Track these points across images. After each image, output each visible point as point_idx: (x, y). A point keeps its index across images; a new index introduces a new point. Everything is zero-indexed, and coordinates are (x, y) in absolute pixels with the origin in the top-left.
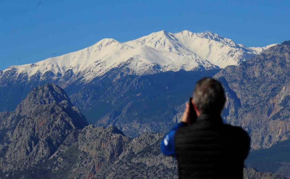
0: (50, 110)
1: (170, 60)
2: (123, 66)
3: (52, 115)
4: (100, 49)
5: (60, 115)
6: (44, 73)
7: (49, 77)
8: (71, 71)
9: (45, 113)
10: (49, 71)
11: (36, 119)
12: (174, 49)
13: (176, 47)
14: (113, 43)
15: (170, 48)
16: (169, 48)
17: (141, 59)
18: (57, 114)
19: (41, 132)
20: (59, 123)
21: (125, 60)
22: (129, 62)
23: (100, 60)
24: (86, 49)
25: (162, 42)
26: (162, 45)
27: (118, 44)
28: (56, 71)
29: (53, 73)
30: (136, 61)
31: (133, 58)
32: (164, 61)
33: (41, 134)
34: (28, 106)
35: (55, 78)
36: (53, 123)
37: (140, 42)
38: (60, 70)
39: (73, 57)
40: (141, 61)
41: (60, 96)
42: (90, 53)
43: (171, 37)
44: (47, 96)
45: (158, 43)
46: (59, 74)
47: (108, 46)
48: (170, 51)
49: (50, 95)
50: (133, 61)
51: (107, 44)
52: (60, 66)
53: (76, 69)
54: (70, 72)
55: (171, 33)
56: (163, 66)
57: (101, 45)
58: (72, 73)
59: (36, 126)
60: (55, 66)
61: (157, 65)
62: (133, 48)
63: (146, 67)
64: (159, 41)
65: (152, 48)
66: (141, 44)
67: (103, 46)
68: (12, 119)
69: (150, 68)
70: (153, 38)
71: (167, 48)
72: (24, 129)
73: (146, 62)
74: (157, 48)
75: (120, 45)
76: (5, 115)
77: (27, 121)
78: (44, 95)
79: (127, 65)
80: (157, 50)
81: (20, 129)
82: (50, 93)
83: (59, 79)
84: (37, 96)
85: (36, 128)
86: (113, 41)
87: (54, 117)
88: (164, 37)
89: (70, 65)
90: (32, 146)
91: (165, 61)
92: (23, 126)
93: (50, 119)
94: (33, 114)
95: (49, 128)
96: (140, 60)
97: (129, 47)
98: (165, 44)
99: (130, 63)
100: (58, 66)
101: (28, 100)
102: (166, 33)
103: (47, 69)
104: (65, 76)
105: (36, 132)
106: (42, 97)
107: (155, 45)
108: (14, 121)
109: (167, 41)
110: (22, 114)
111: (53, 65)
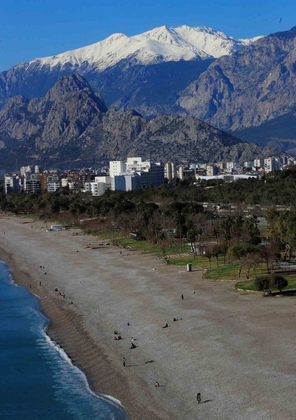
0: (78, 97)
1: (171, 51)
2: (131, 57)
3: (80, 101)
4: (111, 42)
5: (87, 101)
6: (63, 64)
7: (68, 67)
8: (87, 62)
9: (74, 99)
10: (68, 62)
11: (66, 104)
12: (174, 42)
13: (176, 40)
14: (122, 37)
15: (171, 41)
16: (170, 41)
17: (147, 50)
18: (84, 100)
19: (71, 115)
20: (86, 107)
21: (133, 52)
22: (136, 53)
23: (111, 52)
24: (99, 43)
25: (164, 35)
26: (164, 38)
27: (127, 38)
28: (74, 63)
29: (71, 64)
30: (142, 52)
31: (139, 50)
32: (166, 52)
33: (71, 117)
34: (56, 93)
35: (73, 68)
36: (81, 107)
37: (145, 36)
38: (77, 61)
39: (88, 50)
40: (146, 53)
41: (83, 84)
42: (102, 46)
43: (172, 31)
44: (72, 84)
45: (161, 36)
46: (77, 65)
47: (118, 40)
48: (171, 43)
49: (74, 84)
50: (140, 53)
51: (117, 38)
52: (77, 58)
53: (91, 60)
54: (85, 63)
55: (172, 28)
56: (165, 56)
57: (112, 39)
58: (87, 64)
59: (67, 110)
60: (73, 58)
61: (161, 55)
62: (139, 41)
63: (151, 58)
64: (161, 35)
65: (156, 41)
66: (146, 37)
67: (113, 40)
68: (43, 104)
69: (154, 58)
70: (156, 33)
71: (168, 41)
72: (57, 113)
73: (151, 53)
74: (159, 41)
75: (129, 39)
76: (36, 101)
77: (59, 106)
78: (69, 83)
79: (135, 56)
80: (160, 42)
81: (53, 113)
82: (74, 81)
83: (76, 69)
84: (63, 84)
85: (67, 112)
86: (122, 36)
87: (82, 102)
88: (166, 32)
89: (86, 57)
90: (64, 127)
91: (167, 52)
92: (56, 110)
93: (78, 104)
94: (64, 100)
95: (78, 111)
96: (145, 52)
97: (136, 40)
98: (166, 37)
99: (137, 54)
100: (75, 58)
101: (56, 87)
102: (167, 28)
103: (66, 60)
104: (82, 66)
105: (67, 115)
106: (67, 85)
107: (159, 39)
108: (44, 106)
109: (169, 34)
110: (51, 100)
111: (71, 57)
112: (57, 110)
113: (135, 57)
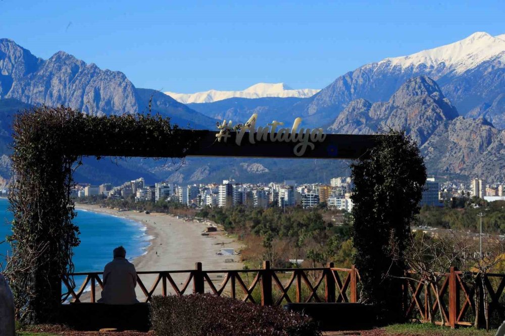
0: (422, 102)
2: (495, 60)
3: (423, 107)
4: (472, 42)
5: (432, 107)
6: (417, 65)
7: (422, 69)
8: (444, 63)
9: (417, 104)
10: (422, 63)
11: (408, 110)
18: (429, 106)
19: (413, 122)
20: (430, 114)
21: (497, 54)
23: (472, 53)
24: (458, 42)
27: (490, 38)
28: (429, 65)
29: (426, 66)
33: (413, 125)
34: (401, 97)
35: (428, 70)
36: (424, 113)
38: (433, 63)
39: (446, 50)
41: (432, 88)
42: (462, 46)
44: (420, 87)
46: (432, 67)
47: (480, 39)
49: (423, 87)
51: (480, 37)
52: (433, 59)
53: (448, 61)
54: (442, 64)
57: (474, 38)
58: (444, 66)
59: (408, 116)
60: (428, 58)
68: (386, 109)
72: (397, 119)
75: (492, 39)
76: (379, 106)
77: (399, 111)
78: (417, 86)
79: (499, 58)
81: (393, 119)
82: (422, 85)
83: (431, 71)
84: (410, 88)
85: (408, 118)
86: (486, 35)
87: (426, 108)
89: (443, 58)
92: (396, 116)
93: (422, 110)
94: (405, 105)
95: (420, 118)
97: (501, 40)
99: (501, 56)
100: (430, 59)
101: (401, 91)
103: (420, 61)
104: (438, 68)
105: (408, 122)
106: (415, 89)
108: (387, 111)
110: (395, 105)
111: (426, 58)
113: (499, 59)
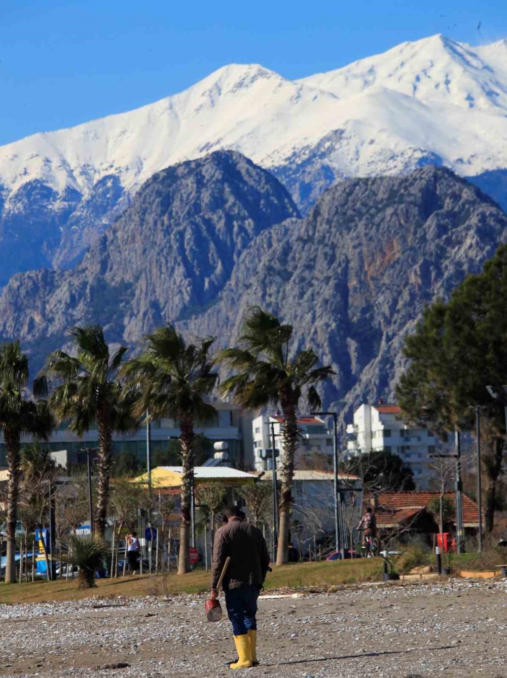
0: (419, 201)
1: (476, 137)
2: (309, 161)
3: (431, 223)
4: (212, 102)
6: (15, 188)
7: (36, 201)
8: (116, 179)
9: (395, 213)
10: (36, 181)
12: (482, 101)
13: (490, 94)
14: (261, 82)
15: (470, 98)
16: (465, 95)
17: (372, 133)
20: (472, 253)
21: (314, 141)
22: (327, 144)
23: (218, 142)
24: (163, 103)
25: (437, 74)
26: (437, 86)
27: (280, 85)
28: (60, 183)
29: (49, 190)
30: (354, 141)
31: (342, 132)
32: (454, 140)
33: (386, 309)
35: (57, 206)
36: (441, 254)
37: (355, 76)
38: (74, 179)
39: (117, 131)
40: (372, 142)
41: (269, 204)
42: (177, 116)
43: (469, 58)
44: (218, 202)
45: (422, 77)
46: (72, 194)
47: (243, 91)
48: (471, 106)
49: (231, 199)
50: (344, 142)
51: (240, 85)
52: (73, 164)
53: (132, 172)
54: (109, 184)
55: (466, 46)
56: (453, 158)
57: (218, 88)
58: (118, 191)
59: (352, 274)
60: (55, 163)
61: (433, 154)
62: (336, 97)
63: (391, 164)
64: (425, 71)
65: (406, 97)
66: (359, 82)
67: (223, 92)
69: (406, 165)
70: (402, 64)
71: (457, 98)
72: (291, 289)
73: (392, 146)
74: (419, 95)
75: (290, 88)
78: (206, 197)
79: (323, 155)
80: (424, 102)
81: (273, 289)
83: (71, 209)
85: (353, 283)
86: (261, 74)
87: (442, 230)
88: (444, 59)
89: (110, 159)
90: (349, 362)
91: (459, 139)
93: (423, 239)
94: (329, 222)
96: (368, 141)
97: (322, 92)
98: (447, 82)
99: (331, 149)
100: (64, 163)
102: (448, 44)
103: (26, 173)
104: (93, 197)
106: (197, 208)
107: (415, 88)
109: (457, 70)
111: (48, 161)
112: (291, 274)
113: (326, 161)
